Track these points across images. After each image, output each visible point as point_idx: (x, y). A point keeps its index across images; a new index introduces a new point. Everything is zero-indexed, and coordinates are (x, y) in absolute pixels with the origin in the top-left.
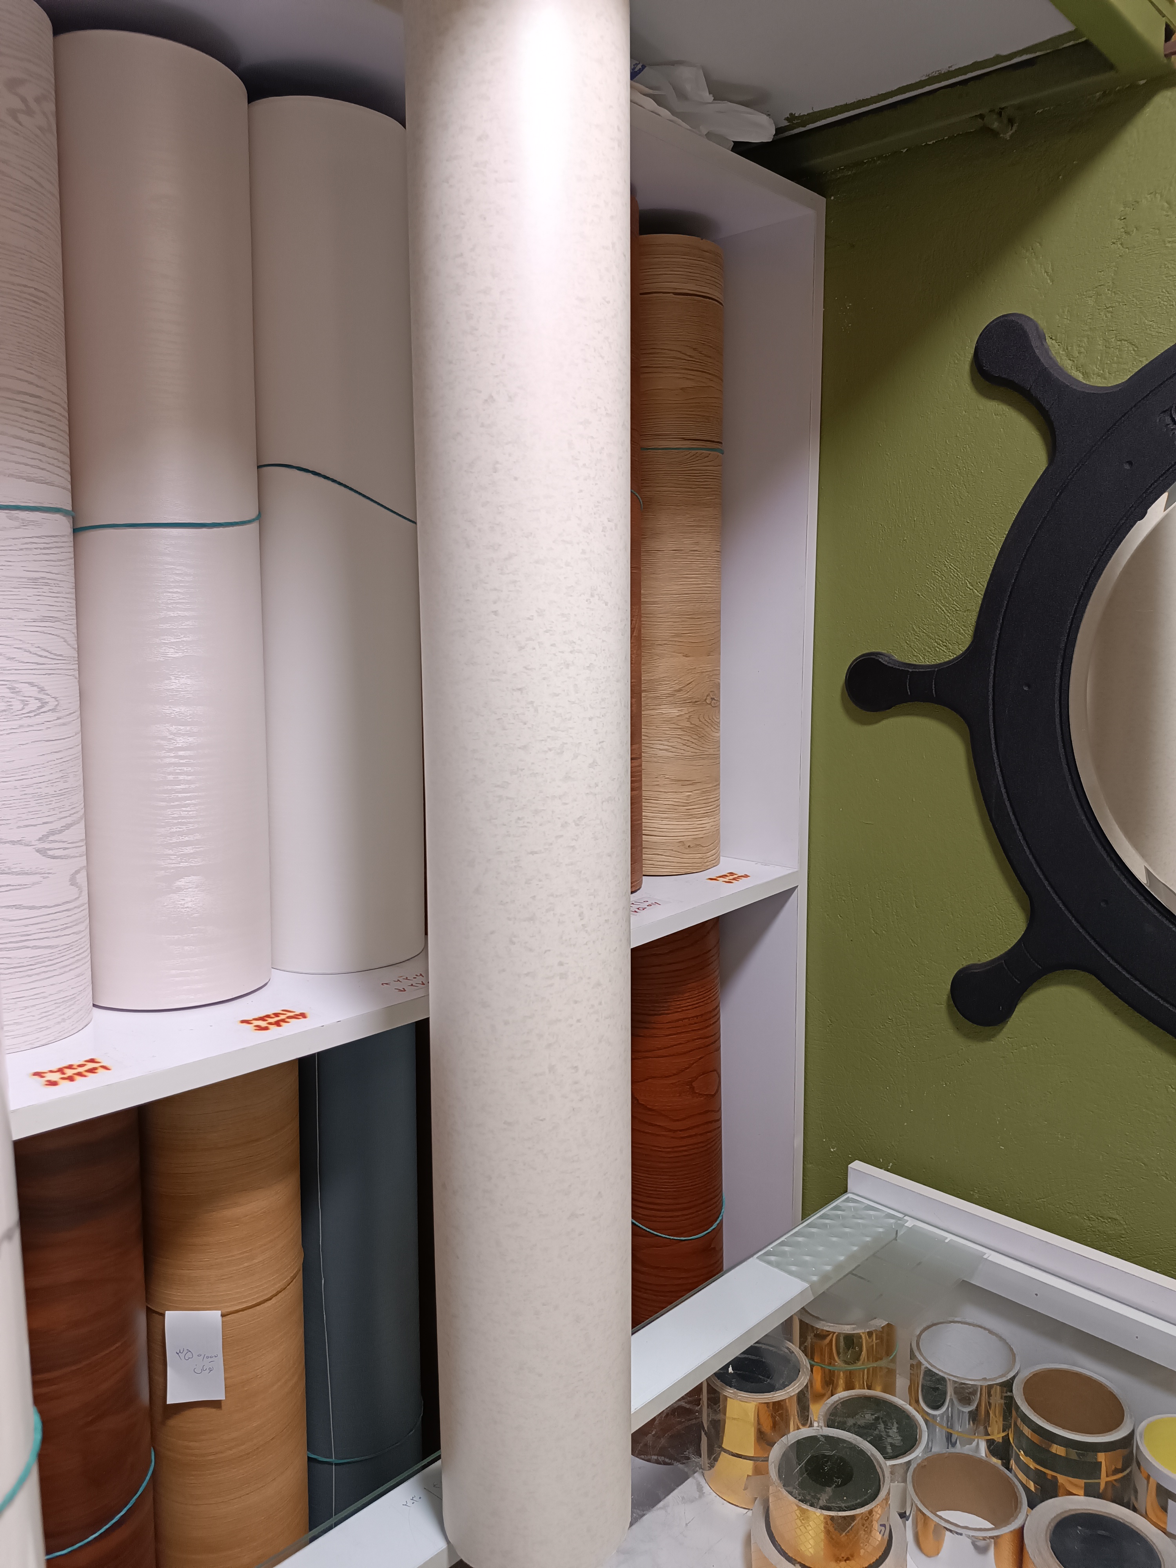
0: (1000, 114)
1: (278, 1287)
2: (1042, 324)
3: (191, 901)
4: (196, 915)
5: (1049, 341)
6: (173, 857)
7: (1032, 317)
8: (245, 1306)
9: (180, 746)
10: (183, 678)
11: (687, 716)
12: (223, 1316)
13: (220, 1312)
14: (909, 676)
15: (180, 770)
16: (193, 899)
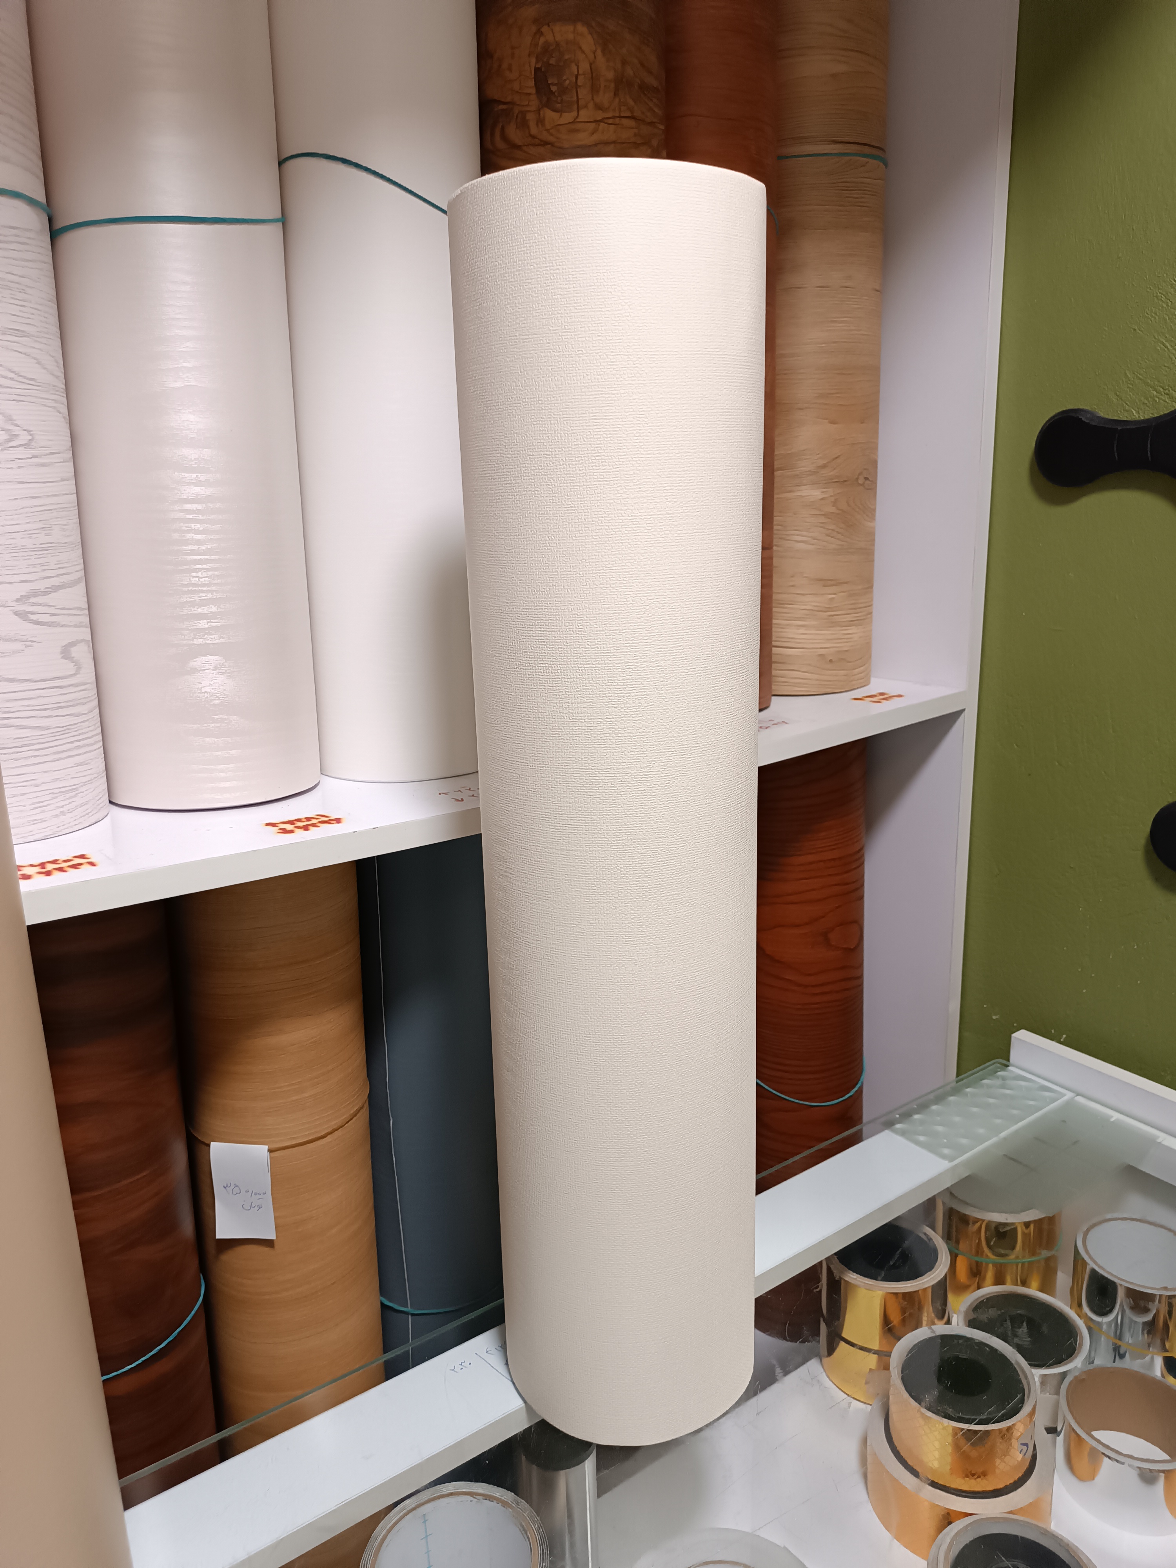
1: (334, 1124)
3: (209, 686)
4: (217, 702)
6: (186, 632)
8: (294, 1142)
9: (185, 497)
10: (184, 413)
11: (833, 499)
12: (270, 1151)
13: (267, 1146)
14: (1117, 436)
15: (186, 527)
16: (212, 683)
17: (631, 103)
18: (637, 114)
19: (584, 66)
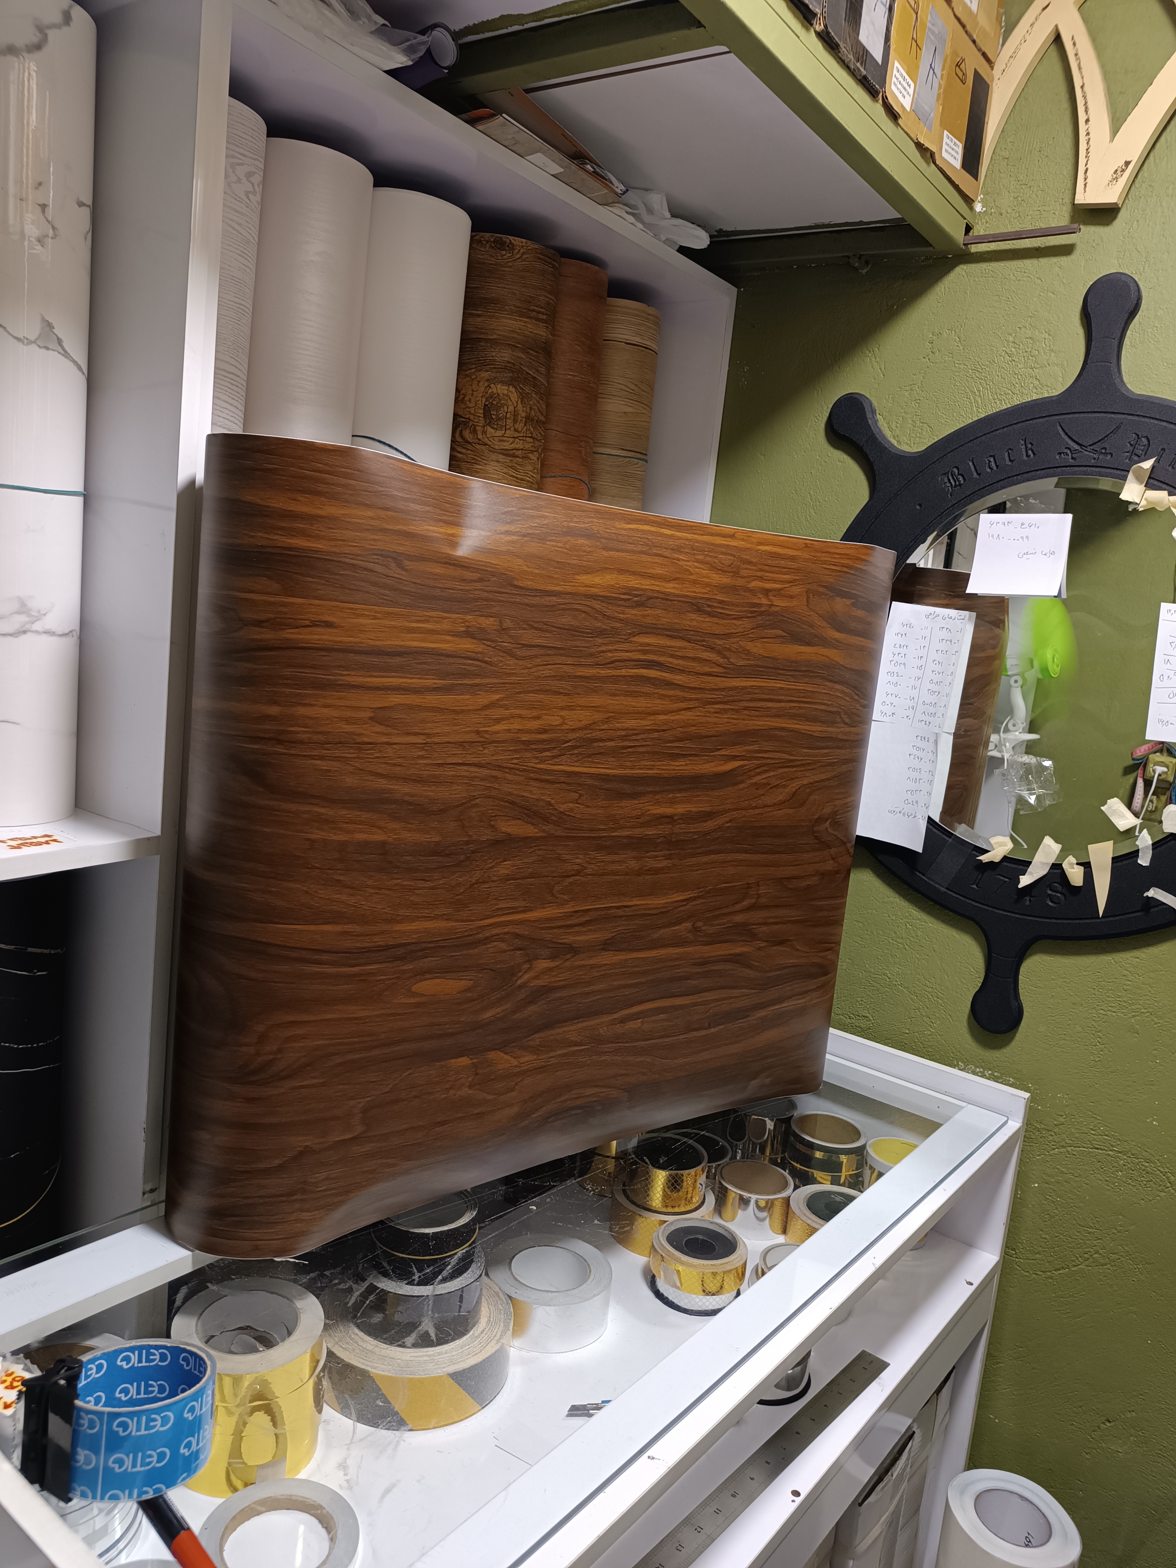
0: (860, 258)
2: (875, 404)
5: (878, 416)
7: (868, 397)
17: (532, 429)
18: (534, 435)
19: (511, 408)
